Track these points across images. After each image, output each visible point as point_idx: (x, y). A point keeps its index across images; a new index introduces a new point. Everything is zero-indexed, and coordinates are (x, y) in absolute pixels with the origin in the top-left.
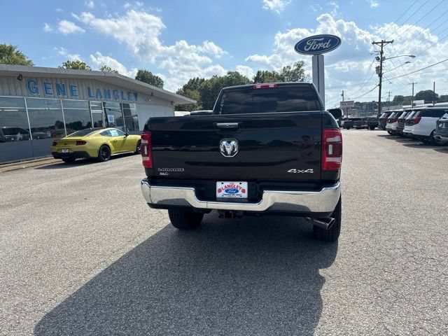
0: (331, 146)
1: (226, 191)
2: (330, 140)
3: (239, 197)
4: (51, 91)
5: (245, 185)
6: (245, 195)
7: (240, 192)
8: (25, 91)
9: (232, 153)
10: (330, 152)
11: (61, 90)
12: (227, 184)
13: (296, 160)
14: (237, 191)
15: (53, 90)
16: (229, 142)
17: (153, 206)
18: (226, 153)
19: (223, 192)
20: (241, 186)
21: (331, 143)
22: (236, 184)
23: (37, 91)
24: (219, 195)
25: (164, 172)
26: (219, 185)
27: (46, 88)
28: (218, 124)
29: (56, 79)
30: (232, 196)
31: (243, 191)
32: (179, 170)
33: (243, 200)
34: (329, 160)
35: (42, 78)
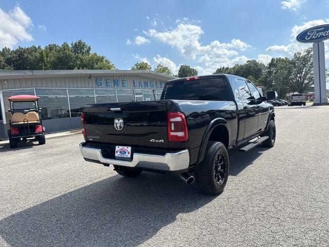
0: (173, 124)
1: (120, 152)
2: (172, 120)
3: (126, 156)
4: (110, 84)
5: (129, 149)
6: (129, 156)
7: (127, 154)
8: (94, 85)
9: (120, 127)
10: (173, 129)
11: (116, 83)
12: (121, 147)
13: (157, 133)
14: (125, 153)
15: (111, 83)
16: (118, 120)
17: (86, 159)
18: (117, 127)
19: (119, 153)
20: (127, 149)
21: (173, 122)
22: (125, 148)
23: (101, 85)
24: (116, 155)
25: (91, 138)
26: (118, 148)
27: (107, 83)
28: (111, 109)
29: (113, 76)
30: (123, 156)
31: (129, 153)
32: (97, 137)
33: (128, 159)
34: (172, 134)
35: (104, 76)
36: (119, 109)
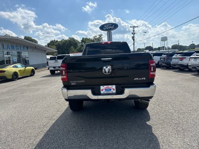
0: (152, 68)
1: (106, 90)
2: (151, 65)
3: (112, 92)
5: (114, 87)
6: (115, 91)
7: (112, 90)
9: (109, 72)
10: (152, 70)
12: (105, 87)
14: (111, 90)
16: (107, 67)
18: (105, 72)
19: (104, 91)
20: (112, 87)
21: (153, 66)
22: (110, 86)
24: (102, 92)
25: (74, 83)
26: (102, 87)
28: (102, 59)
30: (108, 92)
31: (114, 90)
32: (82, 81)
33: (114, 94)
34: (151, 73)
36: (111, 58)
